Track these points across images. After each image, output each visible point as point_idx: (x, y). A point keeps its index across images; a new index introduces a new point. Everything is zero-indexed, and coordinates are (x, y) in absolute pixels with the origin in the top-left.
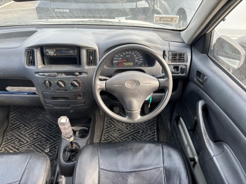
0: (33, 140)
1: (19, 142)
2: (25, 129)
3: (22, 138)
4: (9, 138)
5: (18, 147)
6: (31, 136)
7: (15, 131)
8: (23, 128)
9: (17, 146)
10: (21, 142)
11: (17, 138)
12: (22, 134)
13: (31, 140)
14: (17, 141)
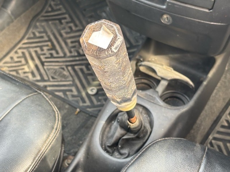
0: (75, 56)
1: (51, 49)
2: (70, 28)
3: (58, 42)
4: (38, 34)
5: (46, 58)
6: (74, 47)
7: (52, 24)
8: (67, 23)
9: (45, 56)
10: (53, 52)
11: (50, 40)
12: (61, 35)
13: (73, 54)
14: (47, 46)
